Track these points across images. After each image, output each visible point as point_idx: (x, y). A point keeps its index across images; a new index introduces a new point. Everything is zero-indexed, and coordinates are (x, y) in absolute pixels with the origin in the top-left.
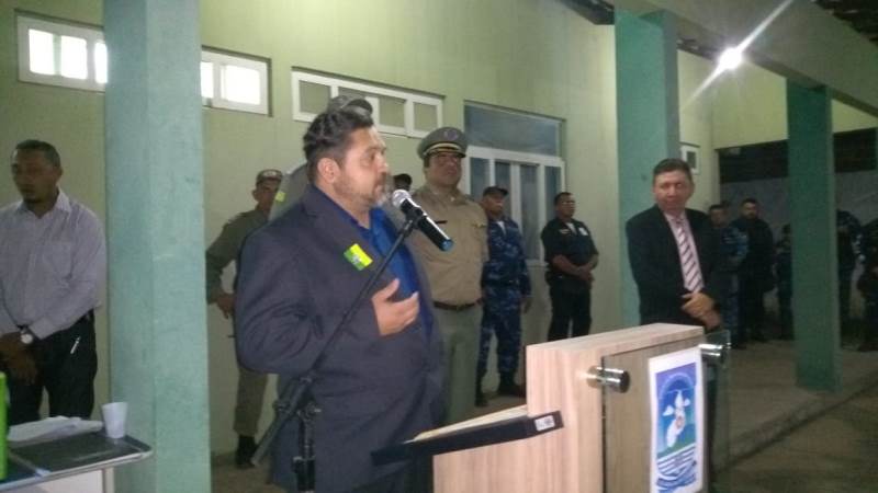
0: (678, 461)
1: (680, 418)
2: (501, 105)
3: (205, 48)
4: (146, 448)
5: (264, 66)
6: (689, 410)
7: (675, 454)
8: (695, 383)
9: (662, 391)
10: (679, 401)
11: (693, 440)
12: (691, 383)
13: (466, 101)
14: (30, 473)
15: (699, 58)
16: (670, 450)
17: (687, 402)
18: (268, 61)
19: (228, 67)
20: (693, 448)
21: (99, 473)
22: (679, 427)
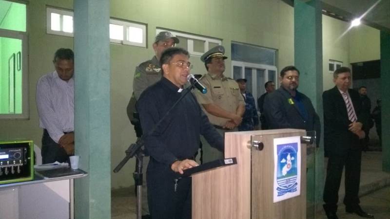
0: (288, 181)
1: (289, 164)
2: (248, 43)
3: (111, 18)
4: (85, 173)
5: (144, 27)
6: (293, 162)
7: (286, 178)
8: (297, 151)
9: (280, 152)
10: (289, 157)
11: (296, 174)
12: (295, 151)
13: (232, 41)
14: (42, 179)
15: (344, 22)
16: (283, 177)
17: (293, 158)
18: (146, 25)
19: (130, 28)
20: (296, 177)
21: (68, 180)
22: (288, 168)
